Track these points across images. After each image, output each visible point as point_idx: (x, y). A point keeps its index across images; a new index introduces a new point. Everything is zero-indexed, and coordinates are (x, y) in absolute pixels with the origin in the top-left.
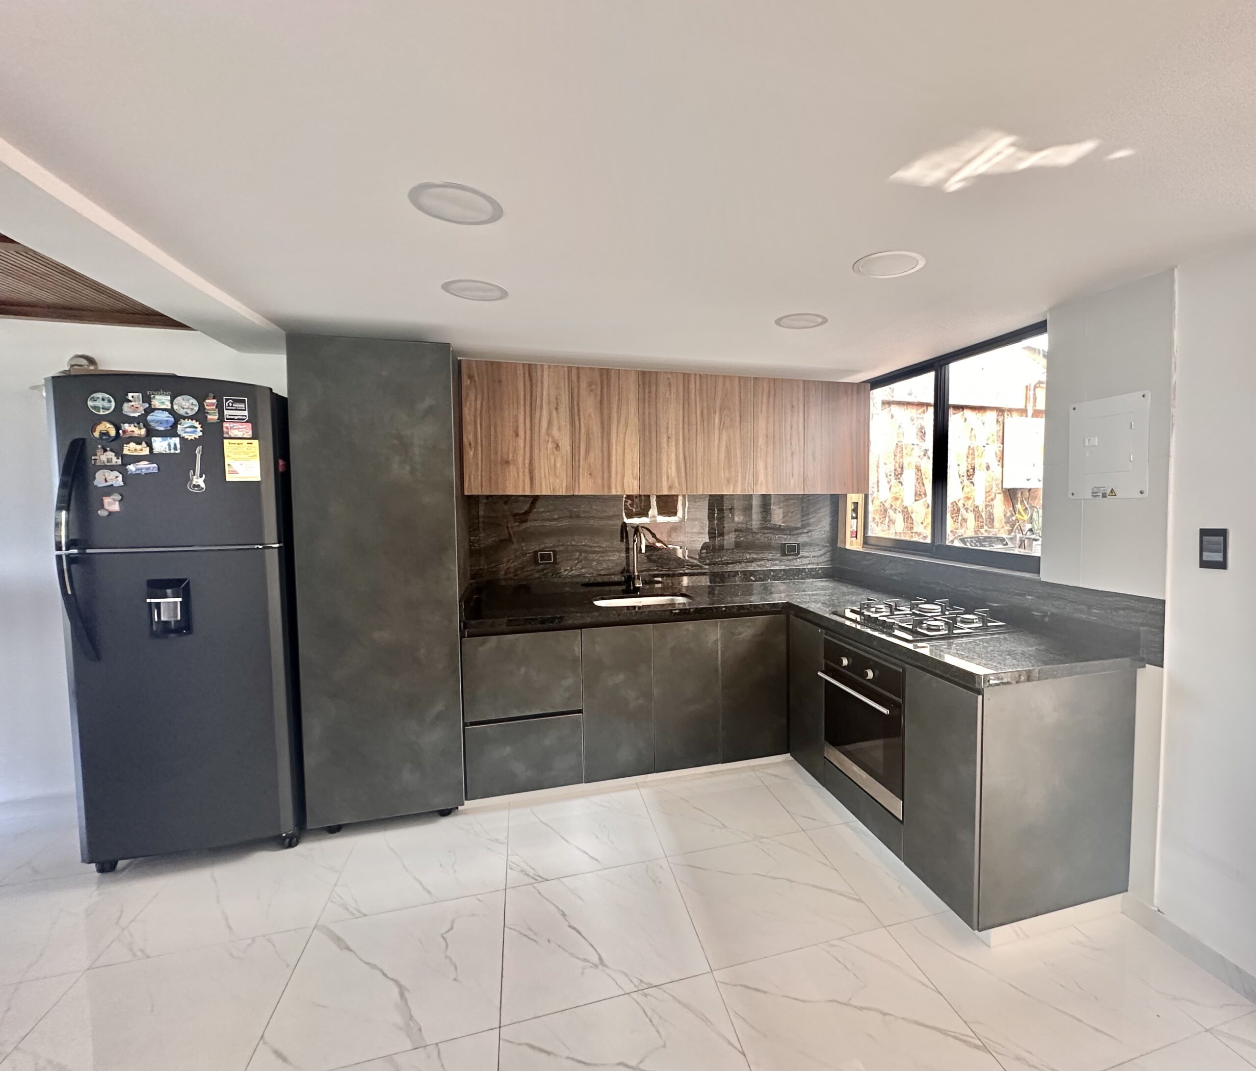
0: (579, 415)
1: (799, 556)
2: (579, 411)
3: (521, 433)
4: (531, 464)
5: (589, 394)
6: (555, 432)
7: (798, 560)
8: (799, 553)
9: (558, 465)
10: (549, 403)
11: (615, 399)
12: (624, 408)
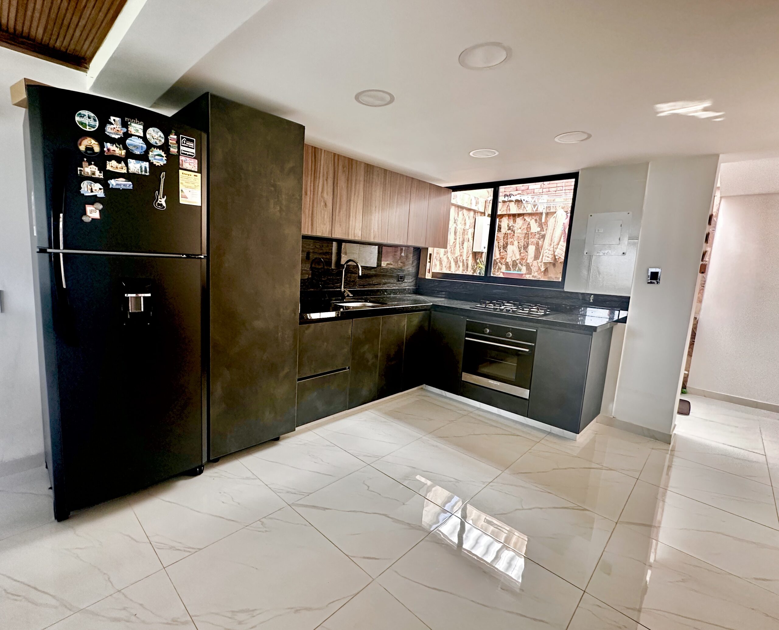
0: (337, 186)
1: (404, 282)
2: (337, 183)
3: (309, 193)
4: (312, 214)
5: (343, 174)
6: (325, 195)
7: (403, 284)
8: (404, 280)
9: (325, 217)
10: (323, 176)
11: (354, 179)
12: (358, 185)
